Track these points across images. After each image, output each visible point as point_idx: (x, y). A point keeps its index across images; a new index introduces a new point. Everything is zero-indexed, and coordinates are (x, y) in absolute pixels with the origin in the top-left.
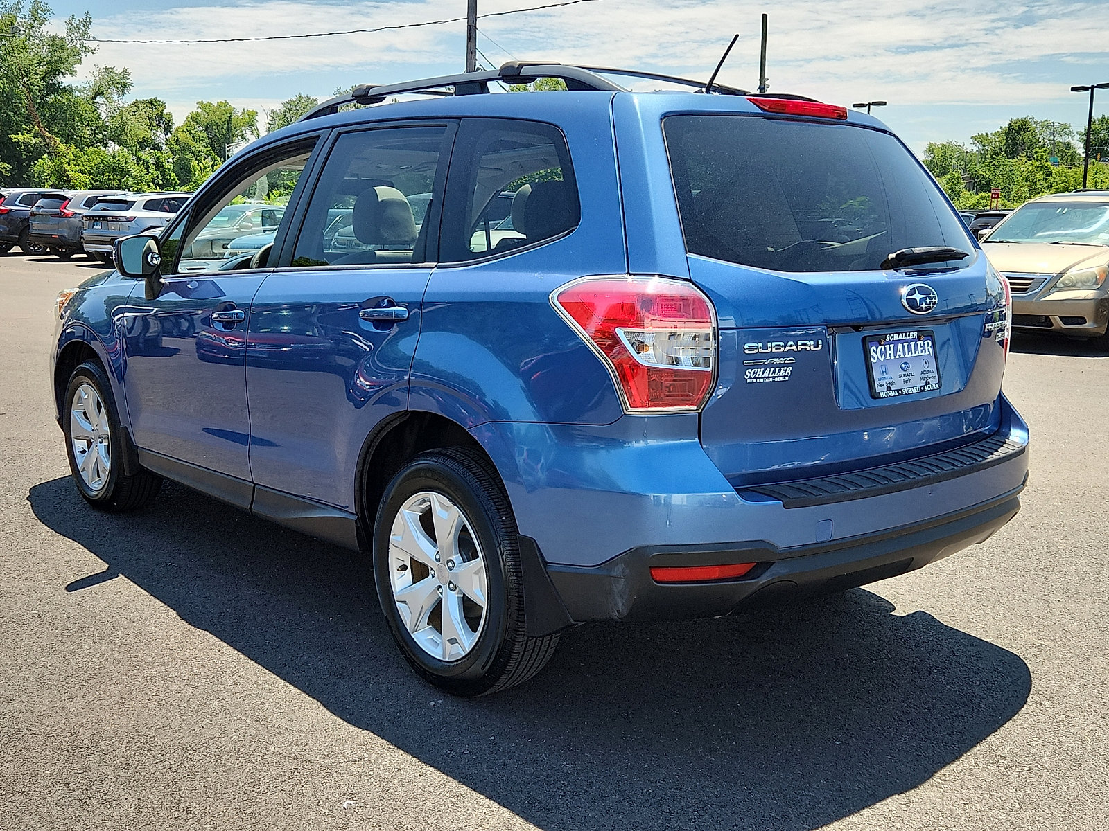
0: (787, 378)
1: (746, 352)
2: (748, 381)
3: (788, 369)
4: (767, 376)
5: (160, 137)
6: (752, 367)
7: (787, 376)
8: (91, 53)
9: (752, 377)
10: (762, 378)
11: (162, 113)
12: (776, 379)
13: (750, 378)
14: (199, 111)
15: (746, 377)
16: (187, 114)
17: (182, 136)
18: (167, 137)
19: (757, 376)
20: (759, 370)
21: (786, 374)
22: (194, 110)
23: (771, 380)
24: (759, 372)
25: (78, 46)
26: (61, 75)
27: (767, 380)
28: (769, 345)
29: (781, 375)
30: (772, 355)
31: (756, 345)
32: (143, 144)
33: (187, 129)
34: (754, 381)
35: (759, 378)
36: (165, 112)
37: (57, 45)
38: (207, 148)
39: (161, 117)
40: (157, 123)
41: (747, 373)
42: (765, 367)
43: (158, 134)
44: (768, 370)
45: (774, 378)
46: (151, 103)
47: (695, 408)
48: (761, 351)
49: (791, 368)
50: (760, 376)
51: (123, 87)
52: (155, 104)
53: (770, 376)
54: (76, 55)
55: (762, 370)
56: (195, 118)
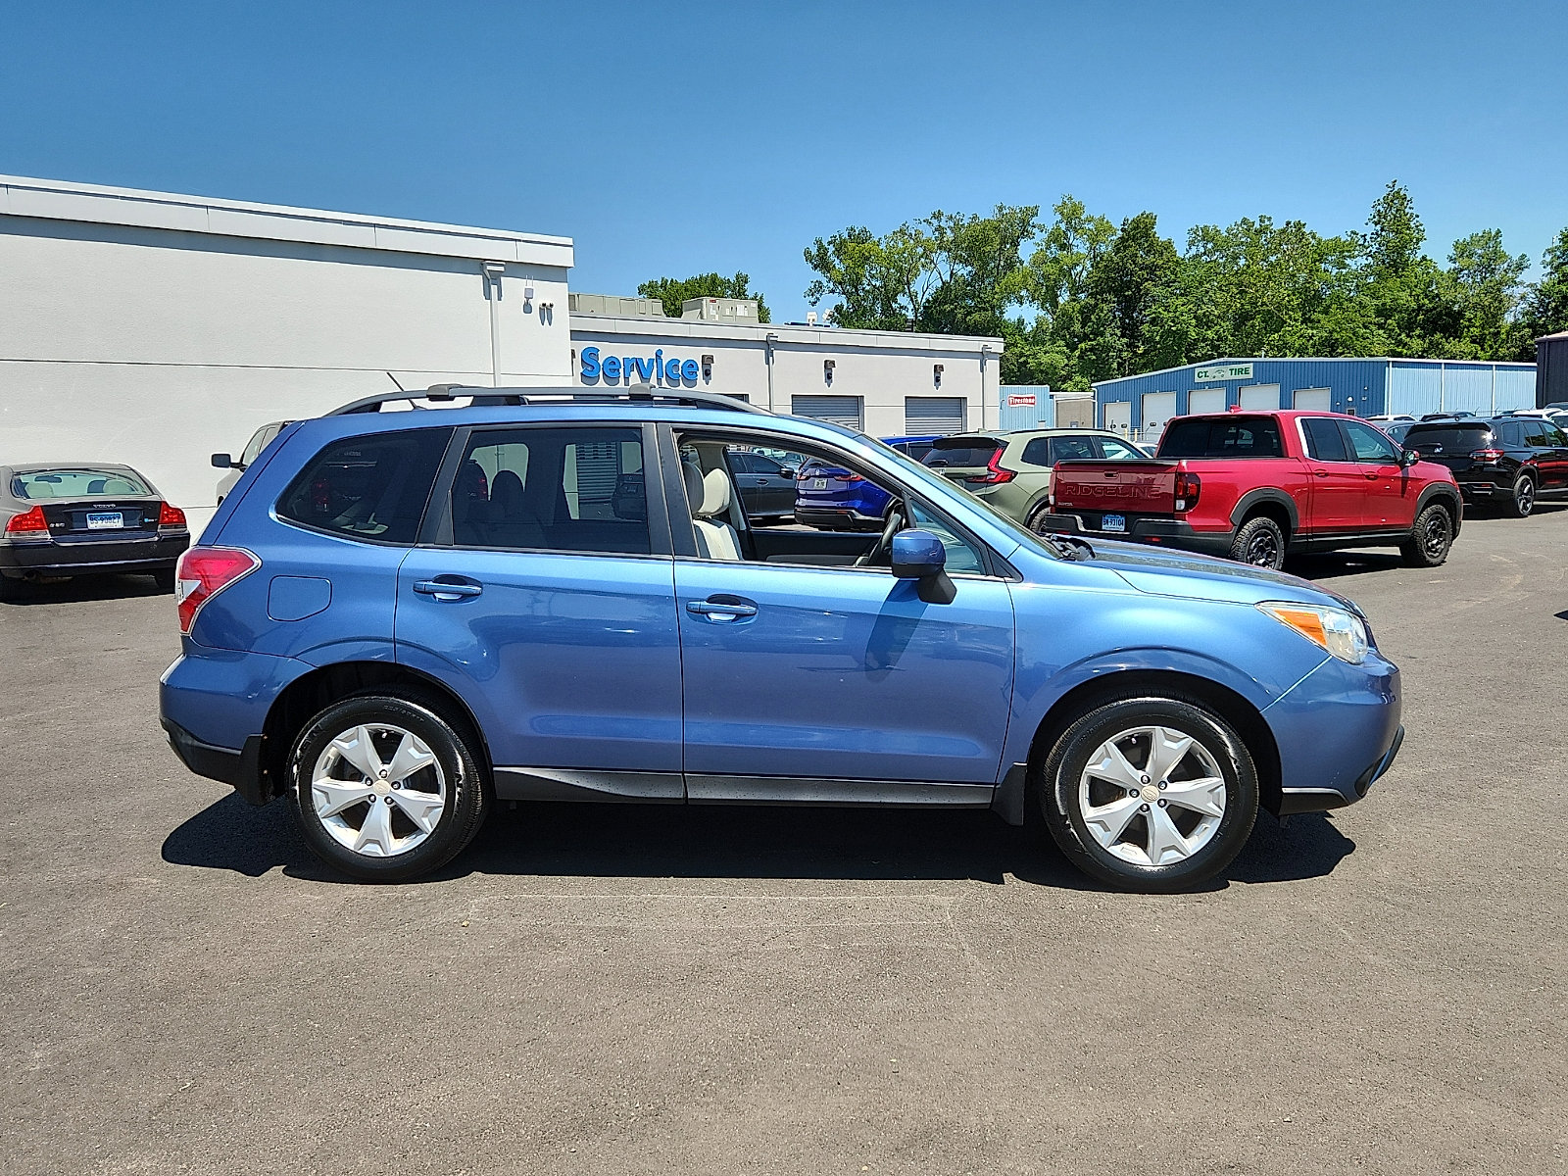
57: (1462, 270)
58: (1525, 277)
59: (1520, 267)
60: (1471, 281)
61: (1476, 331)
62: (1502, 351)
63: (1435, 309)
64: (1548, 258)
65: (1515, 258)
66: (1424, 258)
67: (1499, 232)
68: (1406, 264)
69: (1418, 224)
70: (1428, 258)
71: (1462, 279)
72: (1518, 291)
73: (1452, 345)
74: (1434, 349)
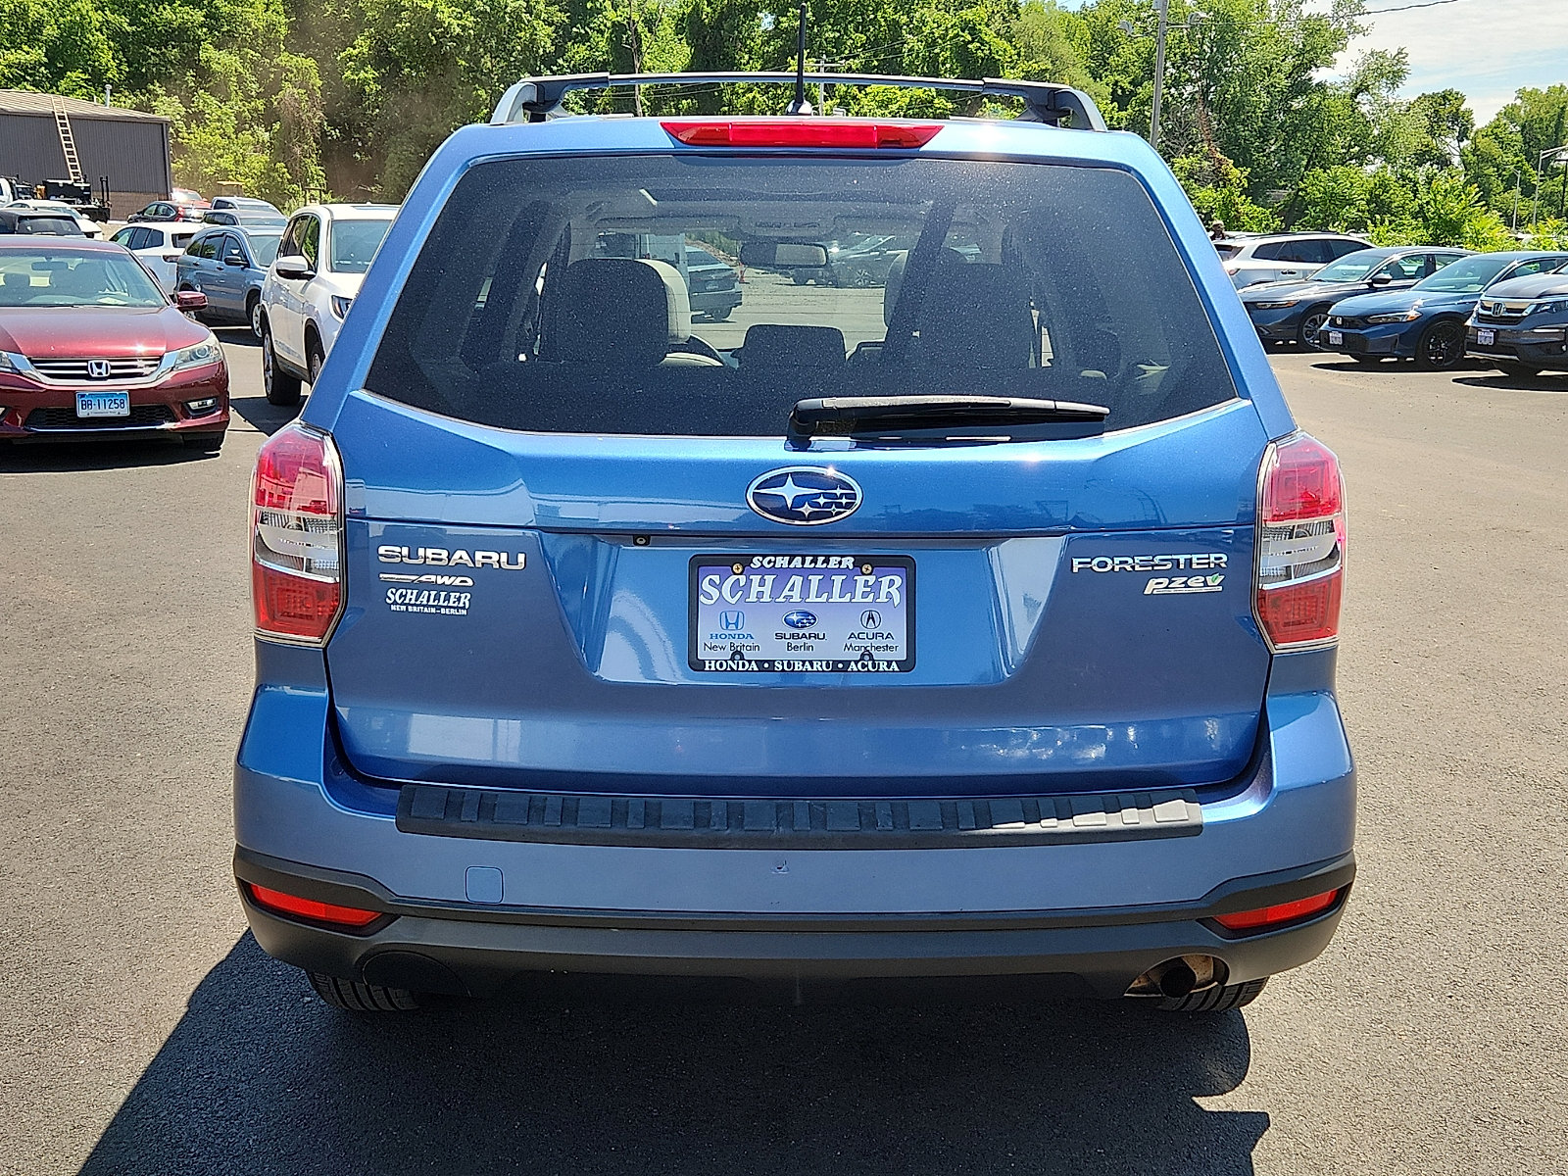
0: (464, 612)
1: (382, 559)
2: (393, 607)
3: (463, 596)
4: (425, 603)
5: (1451, 145)
6: (398, 585)
7: (464, 608)
8: (1361, 34)
9: (399, 602)
10: (417, 606)
11: (1458, 110)
12: (443, 611)
13: (395, 603)
14: (1519, 102)
15: (387, 600)
16: (1500, 109)
17: (1482, 143)
18: (1462, 145)
19: (407, 601)
20: (409, 591)
21: (461, 605)
22: (1511, 101)
23: (433, 610)
24: (411, 595)
25: (1345, 26)
26: (1314, 68)
27: (426, 610)
28: (421, 552)
29: (451, 604)
30: (425, 569)
31: (398, 549)
32: (1422, 157)
33: (1494, 132)
34: (403, 608)
35: (412, 605)
36: (1462, 108)
37: (1313, 28)
38: (1518, 159)
39: (1455, 117)
40: (1450, 124)
41: (389, 594)
42: (421, 587)
43: (1448, 140)
44: (426, 593)
45: (438, 607)
46: (1444, 97)
47: (316, 639)
48: (405, 560)
49: (469, 596)
50: (413, 602)
51: (1396, 77)
52: (1450, 98)
53: (431, 603)
54: (1339, 40)
55: (415, 592)
56: (1509, 113)
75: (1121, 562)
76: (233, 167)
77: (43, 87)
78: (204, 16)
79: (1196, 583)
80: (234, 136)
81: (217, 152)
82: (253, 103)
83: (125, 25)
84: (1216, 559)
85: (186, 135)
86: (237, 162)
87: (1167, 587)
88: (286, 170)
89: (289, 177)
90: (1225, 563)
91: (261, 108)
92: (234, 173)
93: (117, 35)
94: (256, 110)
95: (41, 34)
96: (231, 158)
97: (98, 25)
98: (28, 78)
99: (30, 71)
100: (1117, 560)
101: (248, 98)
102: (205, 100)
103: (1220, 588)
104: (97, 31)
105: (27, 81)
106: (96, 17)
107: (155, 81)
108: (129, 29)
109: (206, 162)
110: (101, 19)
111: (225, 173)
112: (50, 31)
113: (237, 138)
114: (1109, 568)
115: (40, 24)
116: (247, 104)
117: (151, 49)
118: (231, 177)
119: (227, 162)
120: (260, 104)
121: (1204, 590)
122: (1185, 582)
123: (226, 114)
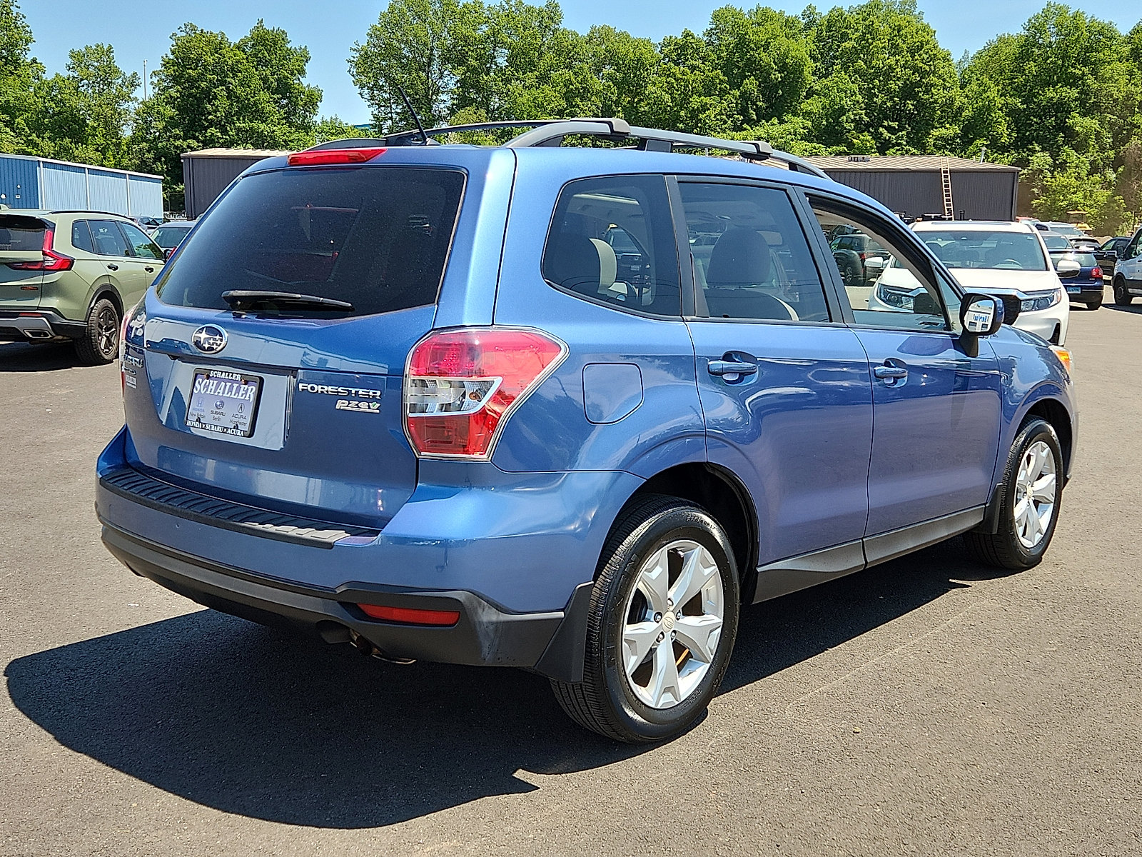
3: (135, 379)
7: (135, 385)
57: (82, 80)
58: (139, 94)
59: (133, 85)
60: (90, 91)
61: (100, 140)
62: (125, 162)
63: (60, 113)
64: (155, 80)
65: (128, 75)
66: (34, 61)
67: (110, 47)
68: (16, 64)
69: (24, 24)
70: (38, 61)
71: (83, 89)
72: (133, 106)
73: (79, 151)
74: (62, 152)
75: (322, 388)
76: (1082, 201)
77: (956, 152)
78: (1078, 93)
79: (364, 406)
80: (1086, 178)
81: (1071, 190)
82: (1106, 154)
83: (1019, 104)
84: (373, 393)
85: (1049, 179)
86: (1085, 197)
87: (347, 406)
88: (1123, 201)
89: (1125, 206)
90: (379, 396)
91: (1112, 156)
92: (1082, 205)
93: (1012, 112)
94: (1108, 158)
95: (961, 116)
96: (1081, 194)
97: (1000, 106)
98: (948, 146)
99: (950, 142)
100: (320, 387)
101: (1103, 149)
102: (1069, 154)
103: (378, 411)
104: (999, 110)
105: (947, 148)
106: (999, 101)
107: (1034, 142)
108: (1022, 107)
109: (1062, 198)
110: (1003, 102)
111: (1075, 206)
112: (967, 113)
113: (1088, 179)
114: (316, 391)
115: (961, 109)
116: (1101, 154)
117: (1035, 119)
118: (1079, 208)
119: (1077, 198)
120: (1111, 153)
121: (368, 410)
122: (357, 405)
123: (1083, 162)
